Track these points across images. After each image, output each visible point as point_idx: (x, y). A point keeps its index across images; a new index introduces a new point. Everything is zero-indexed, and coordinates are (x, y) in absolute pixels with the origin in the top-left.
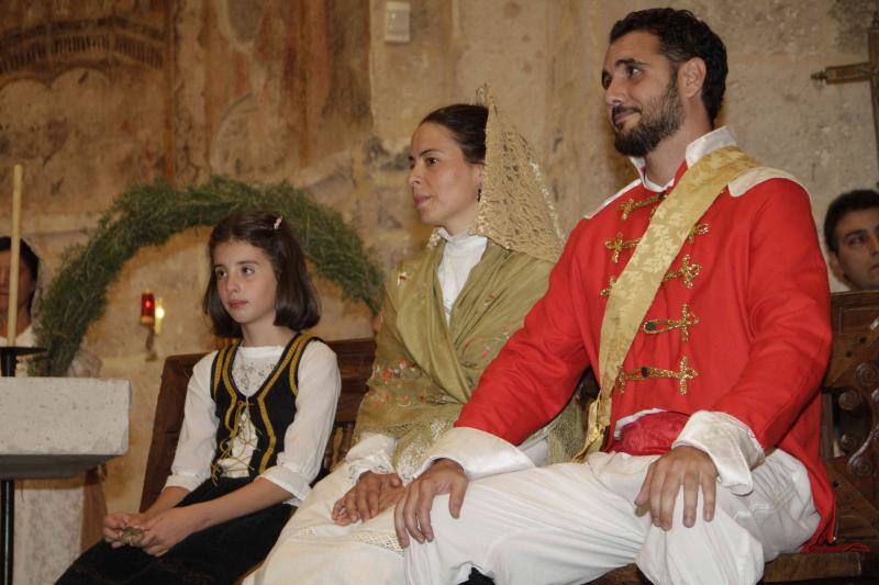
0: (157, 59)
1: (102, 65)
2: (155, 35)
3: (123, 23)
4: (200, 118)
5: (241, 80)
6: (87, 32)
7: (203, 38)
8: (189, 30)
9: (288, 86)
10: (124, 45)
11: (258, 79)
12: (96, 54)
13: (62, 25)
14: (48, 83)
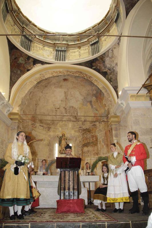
0: (96, 145)
1: (92, 146)
2: (96, 143)
3: (93, 142)
4: (100, 150)
5: (103, 147)
6: (91, 143)
7: (100, 143)
8: (99, 143)
9: (107, 147)
10: (93, 144)
11: (104, 147)
12: (91, 145)
13: (89, 143)
14: (87, 147)
